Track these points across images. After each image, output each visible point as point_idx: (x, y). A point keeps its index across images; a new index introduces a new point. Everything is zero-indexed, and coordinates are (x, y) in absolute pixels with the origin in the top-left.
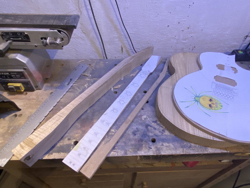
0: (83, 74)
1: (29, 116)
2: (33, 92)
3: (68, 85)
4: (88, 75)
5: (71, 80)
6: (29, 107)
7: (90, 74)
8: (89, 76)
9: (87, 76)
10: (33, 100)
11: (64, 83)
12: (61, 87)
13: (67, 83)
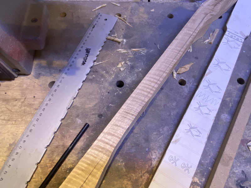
0: (109, 37)
1: (10, 145)
2: (13, 82)
3: (84, 63)
4: (120, 40)
5: (88, 51)
6: (9, 120)
7: (124, 38)
8: (123, 41)
9: (119, 43)
10: (15, 103)
11: (73, 59)
12: (70, 69)
13: (81, 60)
